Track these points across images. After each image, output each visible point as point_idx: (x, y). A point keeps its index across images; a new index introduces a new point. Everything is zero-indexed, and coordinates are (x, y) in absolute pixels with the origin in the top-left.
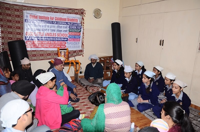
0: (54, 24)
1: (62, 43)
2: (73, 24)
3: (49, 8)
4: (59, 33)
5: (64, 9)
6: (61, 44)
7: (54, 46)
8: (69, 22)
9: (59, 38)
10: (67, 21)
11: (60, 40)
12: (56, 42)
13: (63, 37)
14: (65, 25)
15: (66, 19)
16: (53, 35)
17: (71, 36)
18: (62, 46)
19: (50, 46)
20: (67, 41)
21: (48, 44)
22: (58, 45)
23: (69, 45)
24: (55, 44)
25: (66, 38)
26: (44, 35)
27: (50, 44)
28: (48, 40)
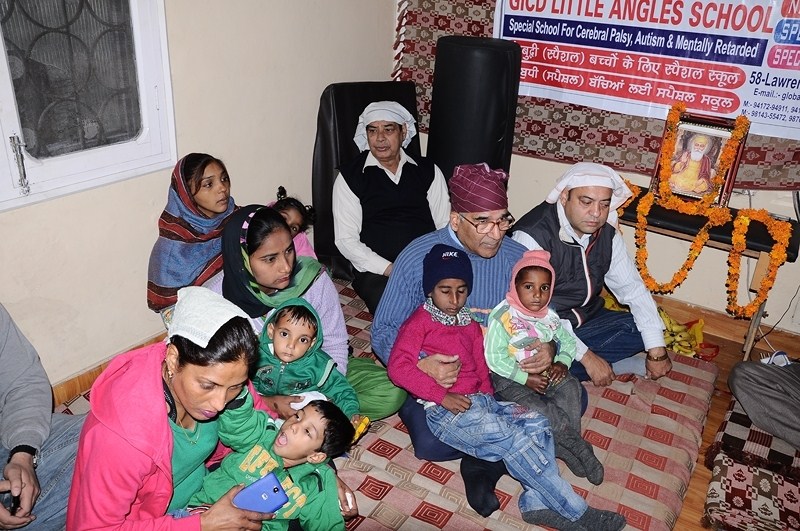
1: (712, 73)
6: (705, 81)
7: (654, 91)
9: (701, 37)
11: (700, 55)
12: (676, 65)
13: (730, 32)
16: (657, 15)
18: (706, 98)
19: (626, 86)
20: (758, 62)
21: (619, 68)
22: (683, 88)
23: (768, 94)
24: (662, 75)
25: (752, 42)
26: (606, 11)
27: (634, 70)
28: (621, 46)
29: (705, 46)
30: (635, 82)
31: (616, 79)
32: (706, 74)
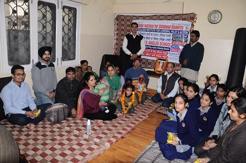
0: (157, 32)
2: (178, 32)
3: (155, 16)
4: (162, 41)
5: (170, 15)
6: (163, 54)
7: (155, 56)
8: (173, 29)
9: (162, 47)
10: (171, 29)
11: (162, 50)
12: (158, 52)
13: (165, 46)
14: (169, 33)
15: (170, 26)
16: (155, 44)
17: (174, 46)
18: (163, 56)
19: (151, 55)
20: (169, 51)
21: (150, 52)
22: (160, 55)
23: (172, 56)
24: (156, 53)
25: (168, 48)
26: (148, 43)
27: (152, 52)
28: (150, 49)
29: (162, 49)
30: (153, 54)
31: (150, 54)
32: (163, 53)
